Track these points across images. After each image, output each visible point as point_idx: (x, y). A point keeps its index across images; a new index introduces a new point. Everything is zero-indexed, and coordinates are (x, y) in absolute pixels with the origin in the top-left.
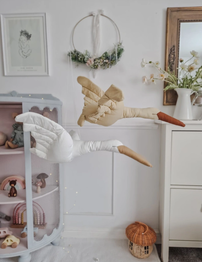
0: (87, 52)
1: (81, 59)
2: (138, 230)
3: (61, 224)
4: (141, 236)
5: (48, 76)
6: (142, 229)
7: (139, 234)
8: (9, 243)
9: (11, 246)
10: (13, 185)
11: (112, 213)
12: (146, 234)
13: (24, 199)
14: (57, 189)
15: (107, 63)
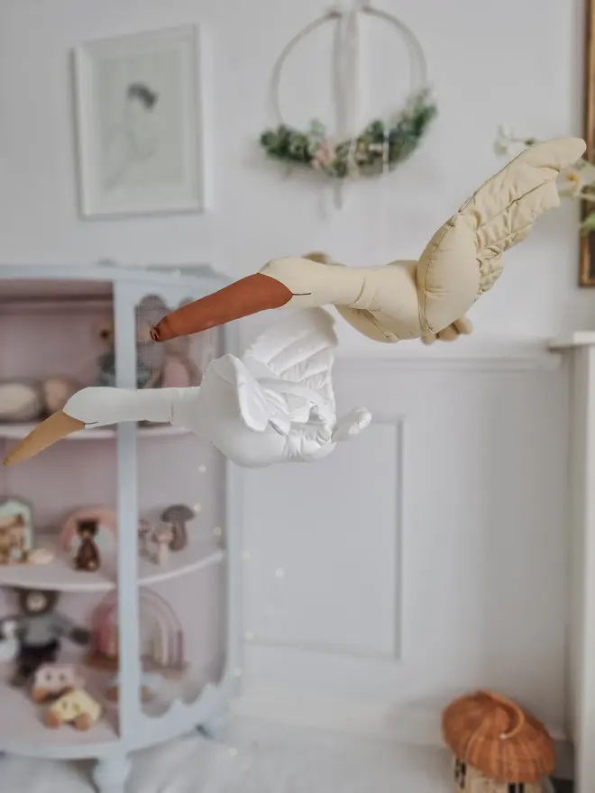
0: (315, 123)
1: (298, 148)
2: (487, 723)
3: (233, 670)
4: (495, 745)
5: (200, 211)
6: (501, 719)
7: (489, 737)
8: (69, 714)
9: (72, 723)
10: (86, 534)
11: (397, 653)
12: (514, 740)
13: (114, 577)
14: (217, 556)
15: (377, 155)
